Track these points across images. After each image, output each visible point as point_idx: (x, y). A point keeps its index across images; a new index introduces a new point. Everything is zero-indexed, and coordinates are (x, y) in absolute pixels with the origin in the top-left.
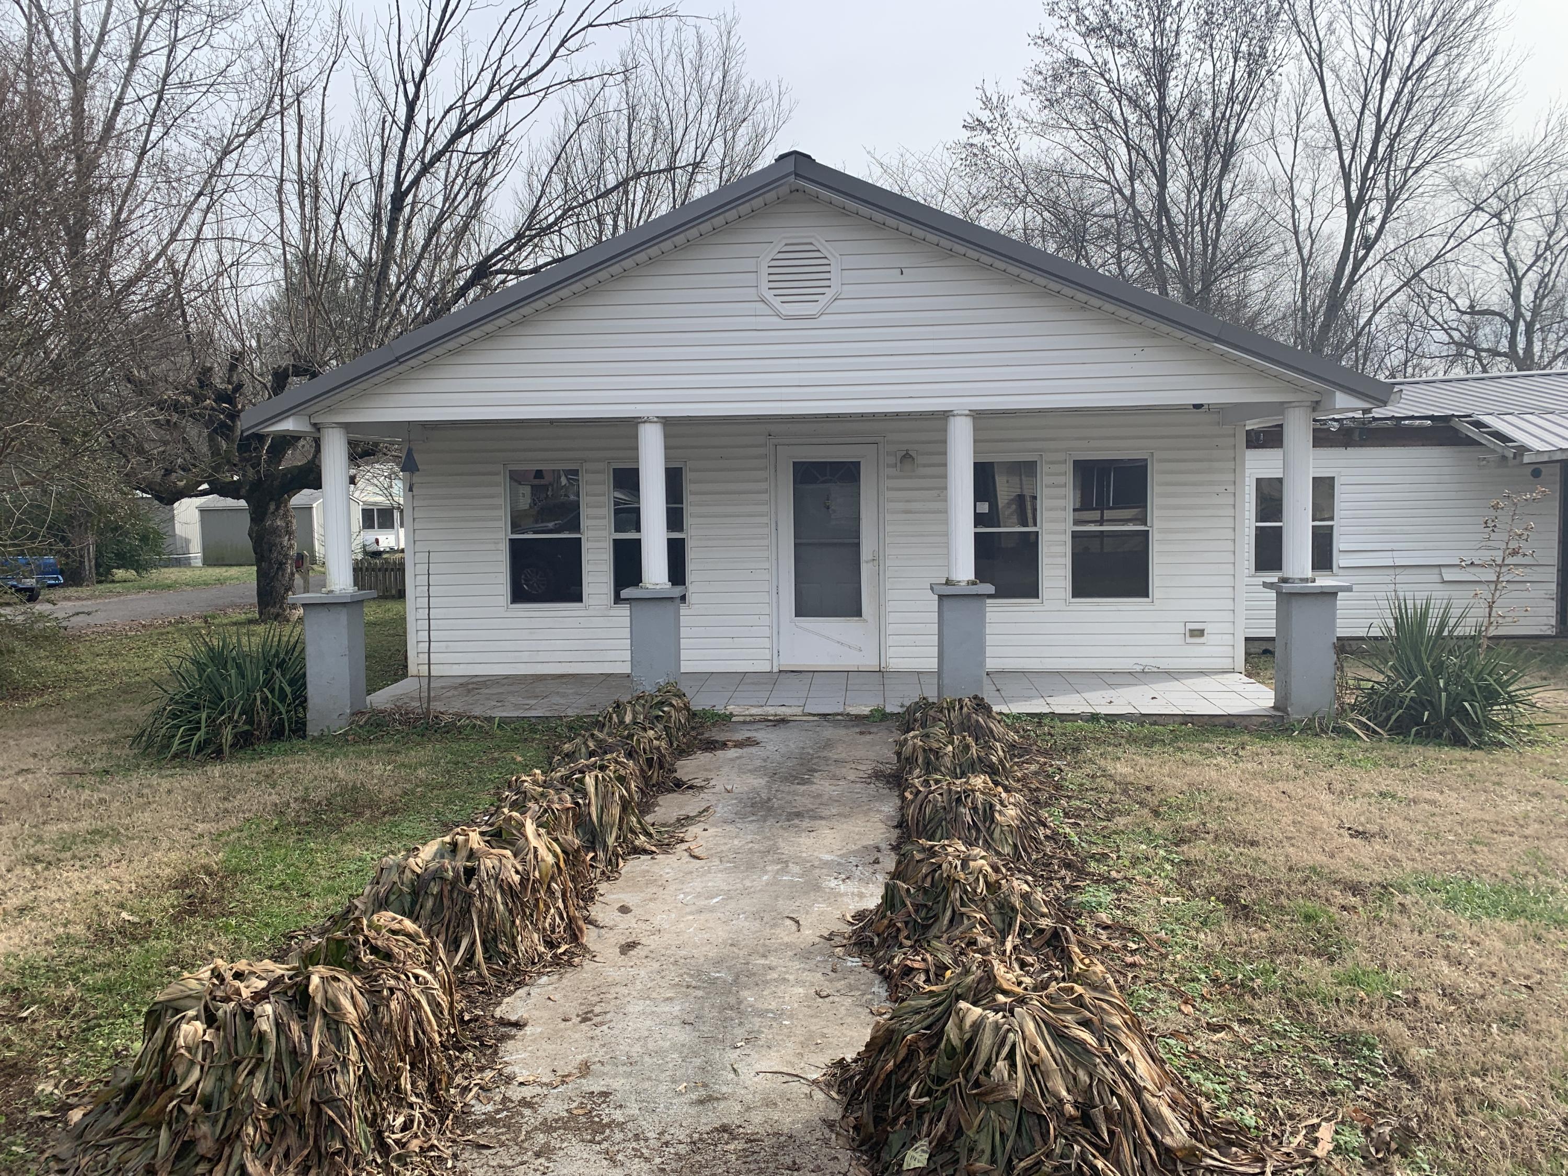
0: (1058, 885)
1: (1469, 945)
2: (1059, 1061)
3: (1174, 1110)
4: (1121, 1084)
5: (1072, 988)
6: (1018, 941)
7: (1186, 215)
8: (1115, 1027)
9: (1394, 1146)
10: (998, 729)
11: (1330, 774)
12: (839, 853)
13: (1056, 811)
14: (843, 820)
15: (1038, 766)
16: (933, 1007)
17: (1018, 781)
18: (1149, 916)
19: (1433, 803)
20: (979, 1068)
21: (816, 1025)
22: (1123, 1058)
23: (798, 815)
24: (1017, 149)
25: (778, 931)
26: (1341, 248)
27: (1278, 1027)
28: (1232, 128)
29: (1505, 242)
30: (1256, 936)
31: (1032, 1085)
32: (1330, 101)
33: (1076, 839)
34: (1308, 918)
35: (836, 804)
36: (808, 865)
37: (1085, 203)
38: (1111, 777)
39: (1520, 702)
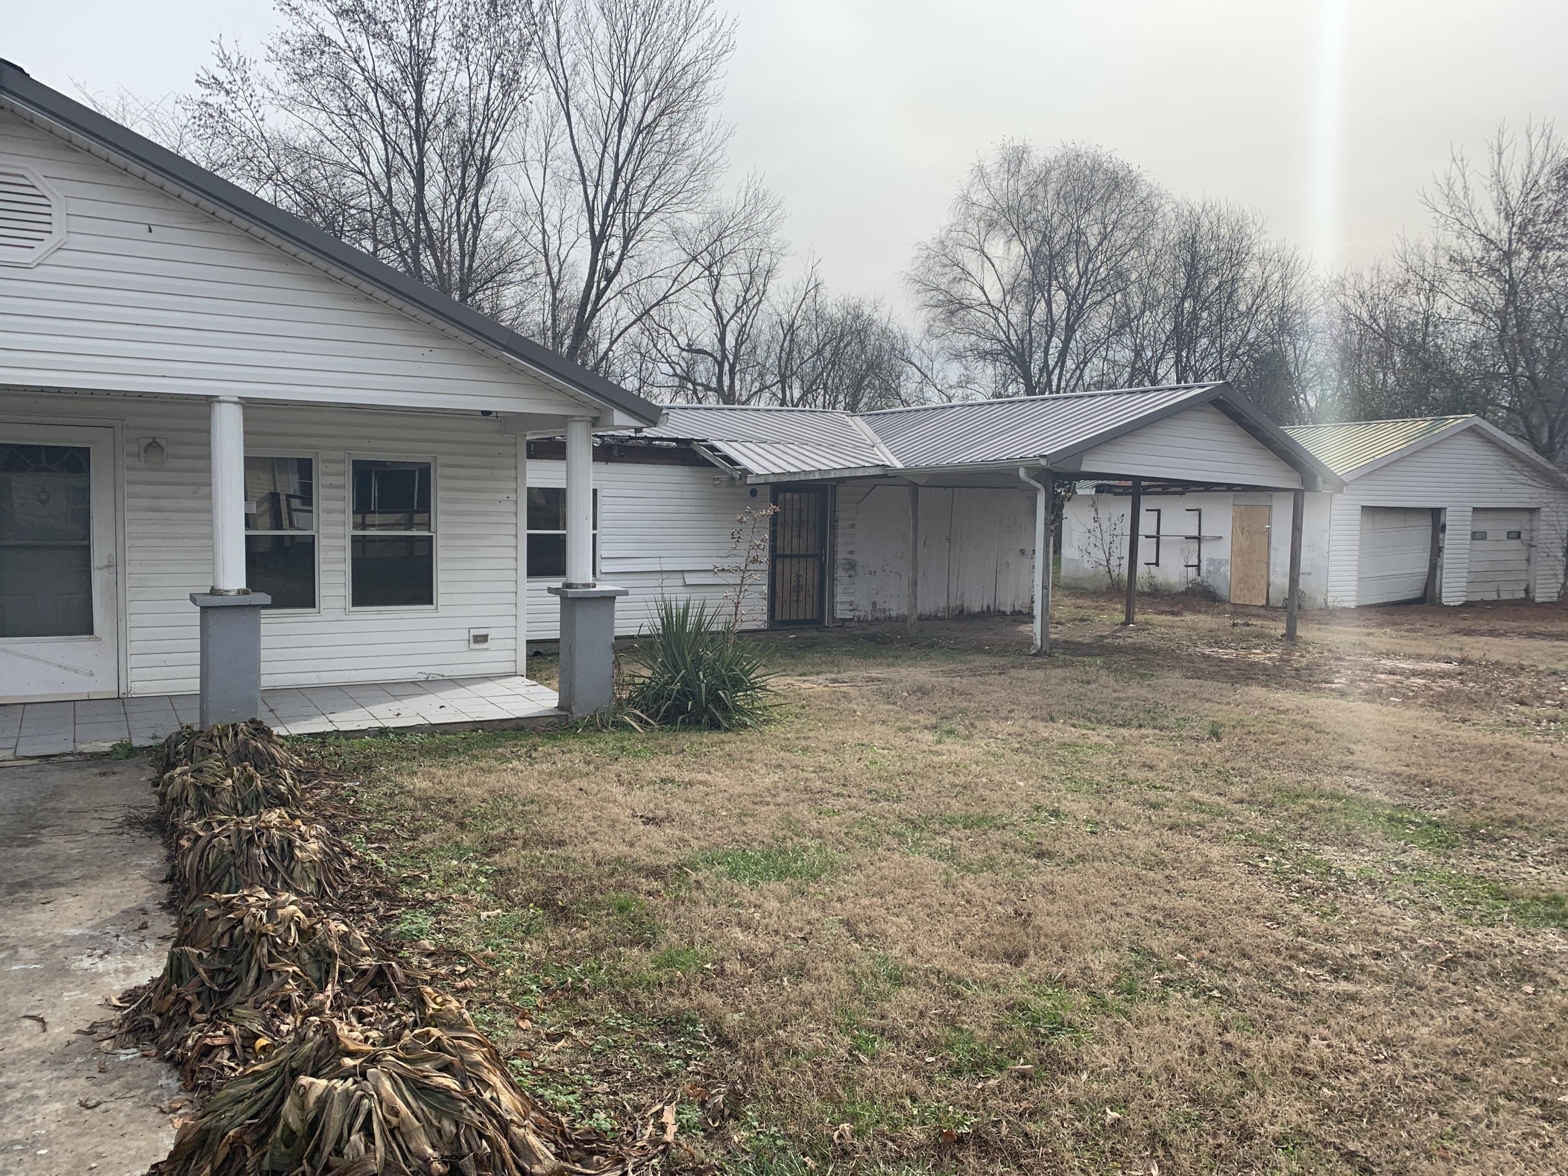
0: (372, 918)
1: (753, 910)
2: (422, 1117)
3: (539, 1136)
4: (488, 1124)
5: (429, 1032)
6: (338, 988)
7: (442, 222)
8: (478, 1064)
9: (727, 1112)
10: (280, 754)
11: (617, 767)
12: (90, 924)
13: (357, 837)
14: (90, 882)
15: (330, 791)
16: (259, 1090)
17: (311, 809)
18: (472, 934)
19: (704, 783)
20: (328, 1149)
21: (85, 1146)
22: (487, 1096)
23: (24, 885)
24: (262, 120)
25: (15, 1036)
26: (586, 278)
27: (612, 1023)
28: (488, 144)
29: (714, 293)
30: (578, 936)
31: (393, 1152)
32: (576, 137)
33: (383, 864)
34: (622, 909)
35: (79, 864)
36: (48, 945)
37: (344, 191)
38: (410, 793)
39: (759, 688)
